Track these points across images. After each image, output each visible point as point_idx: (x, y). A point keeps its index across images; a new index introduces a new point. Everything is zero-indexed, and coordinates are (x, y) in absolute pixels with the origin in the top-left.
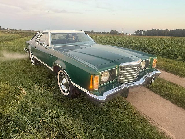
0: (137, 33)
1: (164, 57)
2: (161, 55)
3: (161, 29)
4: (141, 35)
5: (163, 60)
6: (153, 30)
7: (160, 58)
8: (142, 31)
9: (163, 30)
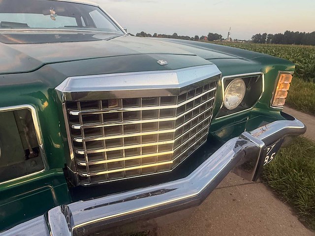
0: (256, 38)
1: (309, 81)
2: (302, 75)
3: (303, 32)
4: (264, 43)
5: (307, 86)
6: (287, 32)
7: (298, 82)
8: (265, 34)
9: (306, 32)
